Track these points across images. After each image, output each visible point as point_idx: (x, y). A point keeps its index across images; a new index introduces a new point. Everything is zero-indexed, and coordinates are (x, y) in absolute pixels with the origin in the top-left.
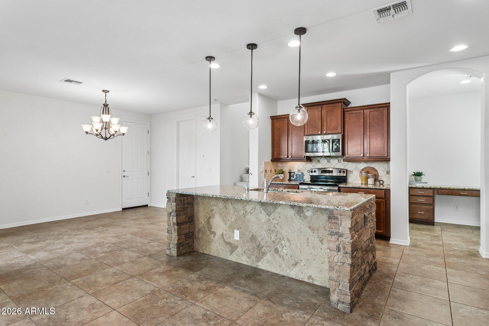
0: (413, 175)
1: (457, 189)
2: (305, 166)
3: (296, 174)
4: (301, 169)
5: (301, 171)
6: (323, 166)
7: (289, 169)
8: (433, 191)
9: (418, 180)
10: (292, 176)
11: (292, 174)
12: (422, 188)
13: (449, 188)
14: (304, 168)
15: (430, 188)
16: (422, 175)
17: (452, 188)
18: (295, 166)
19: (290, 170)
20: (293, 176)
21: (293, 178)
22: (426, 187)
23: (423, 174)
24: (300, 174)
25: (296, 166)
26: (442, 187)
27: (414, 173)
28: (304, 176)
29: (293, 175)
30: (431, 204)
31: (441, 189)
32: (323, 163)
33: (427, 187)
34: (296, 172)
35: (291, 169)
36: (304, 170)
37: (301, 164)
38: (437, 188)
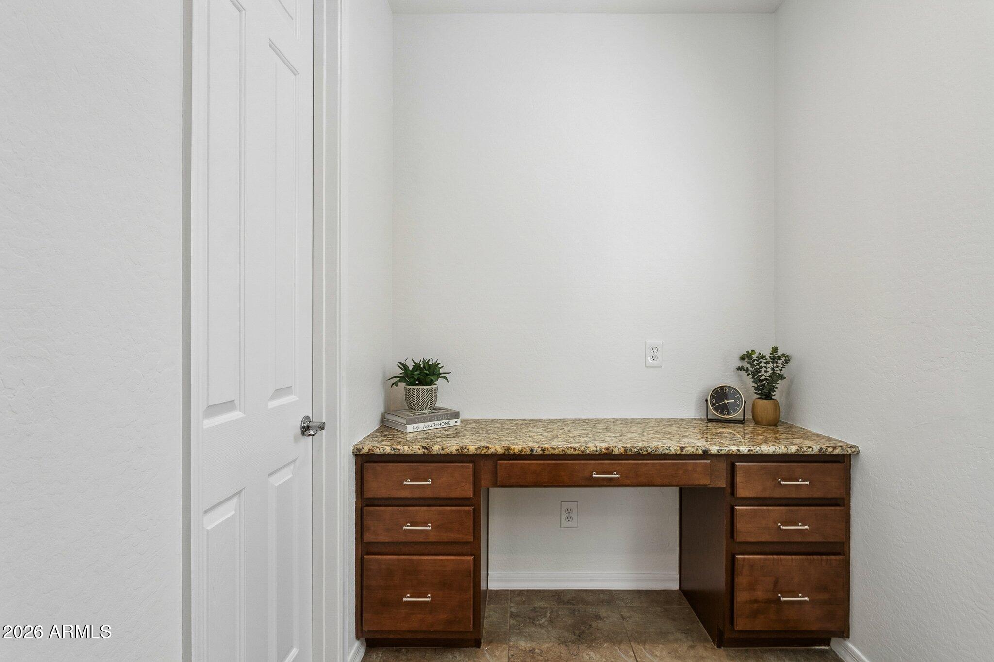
0: (402, 379)
1: (578, 455)
8: (474, 466)
9: (414, 406)
12: (424, 455)
13: (543, 449)
15: (460, 458)
16: (439, 375)
17: (556, 452)
22: (442, 452)
23: (441, 371)
26: (512, 447)
27: (404, 367)
30: (467, 543)
31: (509, 456)
33: (447, 451)
38: (489, 452)
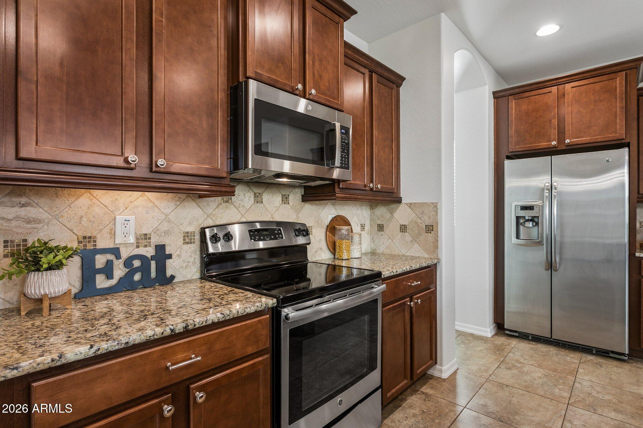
2: (172, 217)
3: (125, 254)
4: (156, 230)
5: (155, 240)
6: (240, 216)
7: (81, 234)
10: (100, 271)
11: (100, 261)
14: (165, 227)
18: (120, 219)
19: (90, 239)
20: (108, 271)
21: (110, 276)
24: (149, 252)
25: (127, 218)
28: (169, 262)
29: (109, 264)
32: (242, 203)
34: (126, 245)
35: (94, 234)
36: (166, 233)
37: (156, 209)
